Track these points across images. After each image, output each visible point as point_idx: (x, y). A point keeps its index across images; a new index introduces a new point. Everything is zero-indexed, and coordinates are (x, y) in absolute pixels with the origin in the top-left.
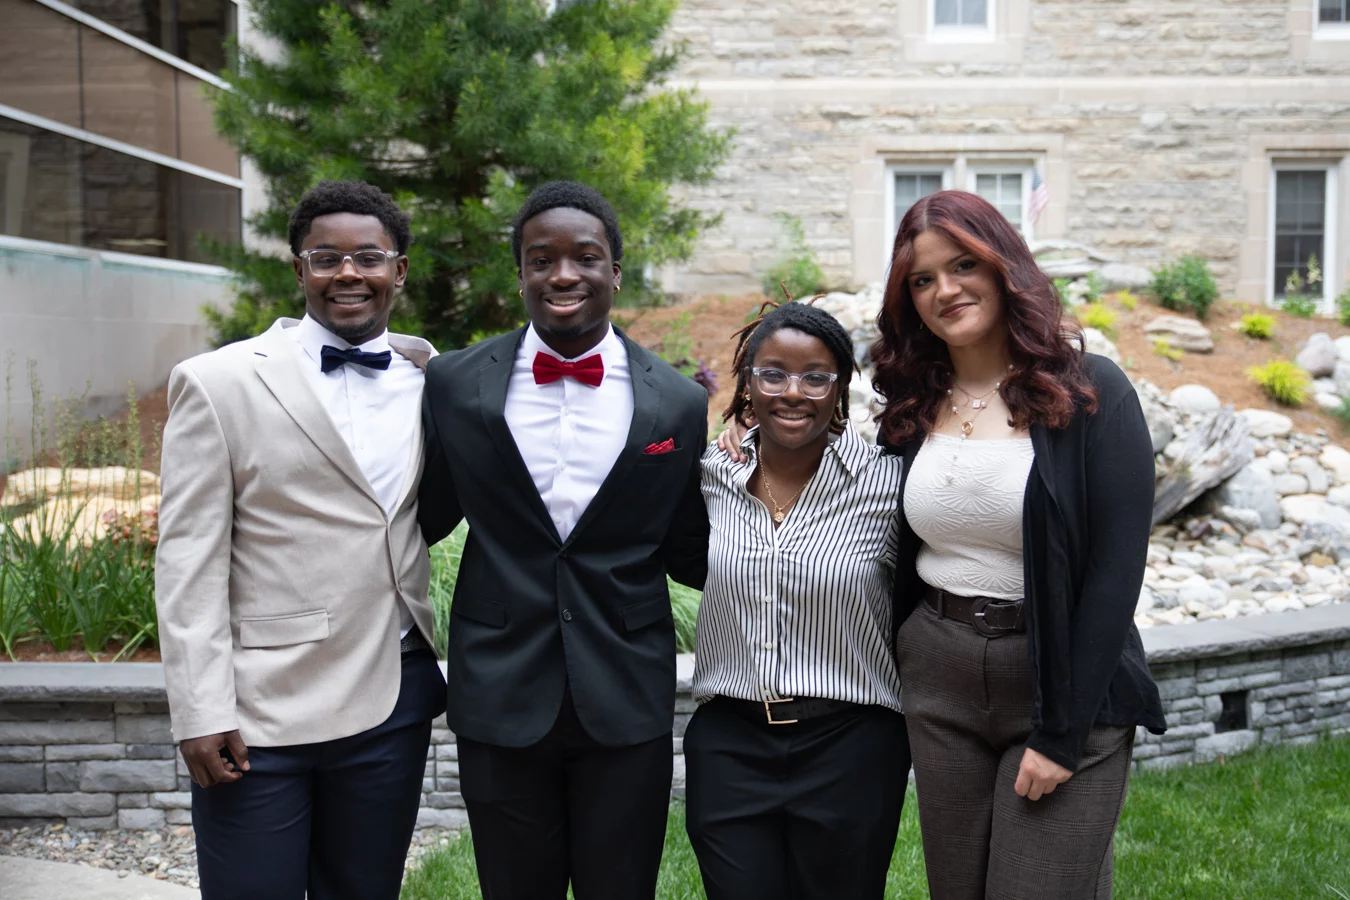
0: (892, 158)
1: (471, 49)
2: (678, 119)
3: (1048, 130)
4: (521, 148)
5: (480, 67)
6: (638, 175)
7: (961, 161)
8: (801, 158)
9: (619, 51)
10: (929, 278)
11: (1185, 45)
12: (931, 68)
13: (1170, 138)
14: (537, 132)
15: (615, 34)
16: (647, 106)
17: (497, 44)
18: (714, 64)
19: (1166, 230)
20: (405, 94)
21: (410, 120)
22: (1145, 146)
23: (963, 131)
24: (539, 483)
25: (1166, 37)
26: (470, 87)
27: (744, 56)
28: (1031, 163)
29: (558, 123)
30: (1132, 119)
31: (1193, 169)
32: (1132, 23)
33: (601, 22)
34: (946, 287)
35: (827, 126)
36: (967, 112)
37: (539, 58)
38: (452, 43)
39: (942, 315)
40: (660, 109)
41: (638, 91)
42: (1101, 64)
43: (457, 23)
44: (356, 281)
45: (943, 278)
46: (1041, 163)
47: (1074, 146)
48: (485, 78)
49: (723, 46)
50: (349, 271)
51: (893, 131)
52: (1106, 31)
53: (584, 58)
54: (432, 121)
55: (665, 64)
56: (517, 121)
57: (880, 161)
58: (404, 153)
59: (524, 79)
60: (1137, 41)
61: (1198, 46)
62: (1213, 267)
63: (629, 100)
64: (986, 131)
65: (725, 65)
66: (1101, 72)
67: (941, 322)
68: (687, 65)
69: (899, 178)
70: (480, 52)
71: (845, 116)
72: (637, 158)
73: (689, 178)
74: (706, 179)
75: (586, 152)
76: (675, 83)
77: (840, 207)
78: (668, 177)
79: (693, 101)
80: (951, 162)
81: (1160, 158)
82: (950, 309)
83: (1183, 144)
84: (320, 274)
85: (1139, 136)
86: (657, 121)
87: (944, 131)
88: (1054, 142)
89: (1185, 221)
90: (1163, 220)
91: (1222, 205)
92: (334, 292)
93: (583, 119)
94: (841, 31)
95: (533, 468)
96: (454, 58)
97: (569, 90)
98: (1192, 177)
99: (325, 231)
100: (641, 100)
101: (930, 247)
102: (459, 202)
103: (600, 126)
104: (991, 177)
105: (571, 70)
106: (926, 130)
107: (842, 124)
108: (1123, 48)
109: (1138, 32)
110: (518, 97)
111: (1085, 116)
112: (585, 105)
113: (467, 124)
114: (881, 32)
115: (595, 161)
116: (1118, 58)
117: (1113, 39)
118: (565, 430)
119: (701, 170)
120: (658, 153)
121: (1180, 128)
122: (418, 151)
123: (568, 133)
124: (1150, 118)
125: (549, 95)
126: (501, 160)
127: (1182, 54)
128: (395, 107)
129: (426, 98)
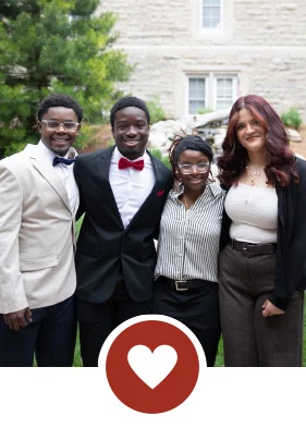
0: (188, 73)
1: (45, 35)
2: (117, 59)
3: (242, 64)
4: (62, 69)
5: (49, 41)
6: (104, 79)
7: (212, 74)
8: (157, 72)
9: (97, 36)
10: (243, 126)
11: (288, 36)
12: (201, 42)
13: (284, 67)
14: (68, 64)
15: (96, 30)
16: (106, 55)
17: (55, 33)
18: (128, 40)
19: (282, 98)
20: (22, 50)
21: (22, 59)
22: (275, 70)
23: (212, 64)
24: (118, 206)
25: (282, 33)
26: (45, 48)
27: (138, 37)
28: (236, 75)
29: (75, 61)
30: (270, 60)
31: (292, 77)
32: (270, 28)
33: (90, 26)
34: (250, 129)
35: (166, 61)
36: (214, 58)
37: (68, 38)
38: (39, 33)
39: (247, 139)
40: (111, 56)
41: (102, 50)
42: (260, 41)
43: (41, 25)
44: (64, 134)
45: (249, 126)
46: (240, 75)
47: (251, 70)
48: (51, 45)
49: (130, 34)
50: (62, 129)
51: (188, 64)
52: (260, 30)
53: (85, 38)
54: (30, 59)
55: (112, 40)
56: (61, 60)
57: (184, 74)
58: (20, 70)
59: (64, 46)
60: (271, 34)
61: (292, 36)
62: (300, 111)
63: (99, 53)
64: (220, 64)
65: (131, 40)
66: (260, 44)
67: (246, 142)
68: (119, 40)
69: (190, 80)
70: (48, 36)
71: (171, 58)
72: (103, 73)
73: (121, 80)
74: (127, 80)
75: (85, 71)
76: (116, 47)
77: (170, 90)
78: (114, 80)
79: (123, 53)
80: (208, 75)
81: (280, 74)
82: (250, 137)
83: (288, 69)
84: (50, 129)
85: (273, 66)
86: (111, 61)
87: (206, 64)
88: (243, 68)
89: (289, 95)
90: (281, 95)
91: (301, 90)
92: (55, 136)
93: (85, 60)
94: (170, 29)
95: (117, 200)
96: (39, 38)
97: (80, 50)
98: (291, 80)
99: (53, 113)
100: (104, 52)
101: (244, 115)
102: (39, 88)
103: (91, 62)
104: (221, 80)
105: (81, 43)
106: (200, 63)
107: (171, 61)
108: (267, 36)
109: (271, 31)
110: (61, 52)
111: (254, 59)
112: (86, 55)
113: (44, 61)
114: (184, 30)
115: (88, 74)
116: (265, 40)
117: (263, 33)
118: (129, 187)
119: (124, 77)
120: (110, 72)
121: (287, 64)
122: (24, 70)
123: (79, 65)
124: (277, 60)
125: (72, 52)
126: (54, 74)
127: (288, 39)
128: (18, 55)
129: (29, 52)
